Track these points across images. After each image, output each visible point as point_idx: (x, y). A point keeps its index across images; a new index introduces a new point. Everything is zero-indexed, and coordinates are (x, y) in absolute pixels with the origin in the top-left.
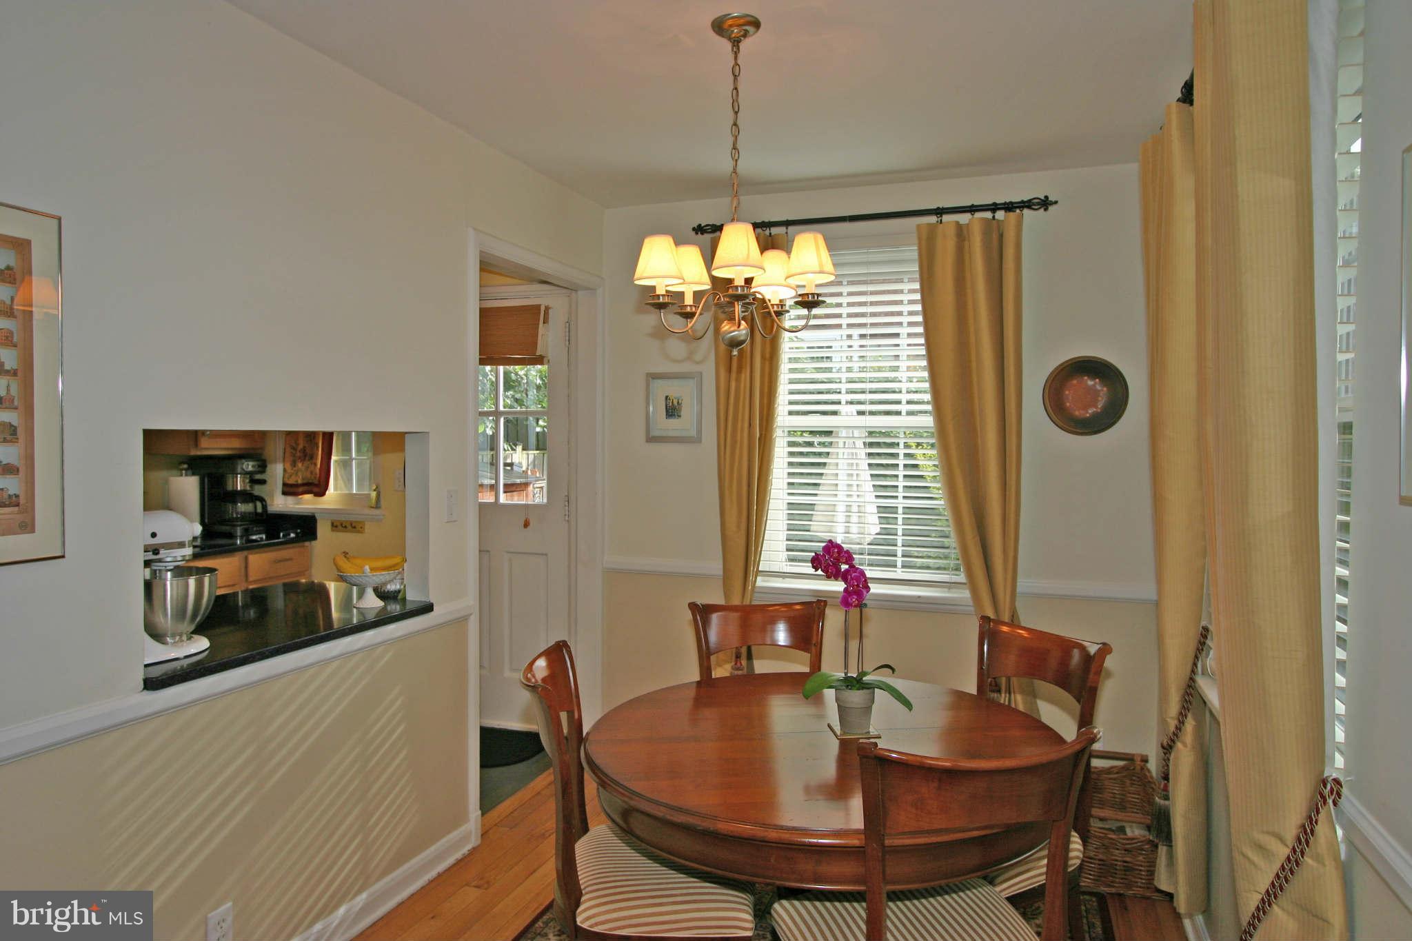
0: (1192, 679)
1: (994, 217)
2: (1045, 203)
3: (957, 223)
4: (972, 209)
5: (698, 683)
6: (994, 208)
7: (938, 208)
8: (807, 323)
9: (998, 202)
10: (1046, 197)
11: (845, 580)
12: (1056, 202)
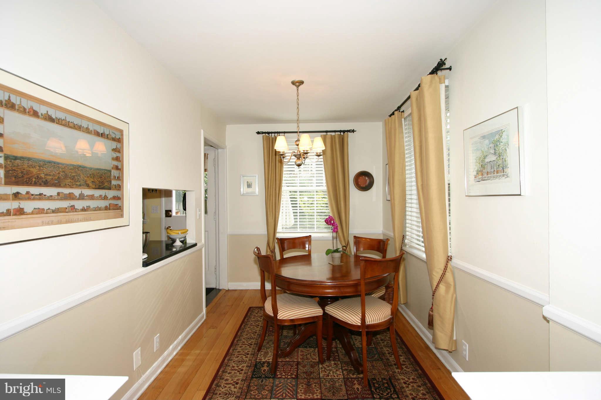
0: (402, 248)
1: (340, 134)
2: (353, 131)
3: (331, 135)
4: (335, 131)
5: (280, 260)
6: (340, 131)
7: (326, 131)
8: (318, 160)
9: (342, 130)
10: (354, 130)
11: (333, 226)
12: (356, 131)
